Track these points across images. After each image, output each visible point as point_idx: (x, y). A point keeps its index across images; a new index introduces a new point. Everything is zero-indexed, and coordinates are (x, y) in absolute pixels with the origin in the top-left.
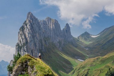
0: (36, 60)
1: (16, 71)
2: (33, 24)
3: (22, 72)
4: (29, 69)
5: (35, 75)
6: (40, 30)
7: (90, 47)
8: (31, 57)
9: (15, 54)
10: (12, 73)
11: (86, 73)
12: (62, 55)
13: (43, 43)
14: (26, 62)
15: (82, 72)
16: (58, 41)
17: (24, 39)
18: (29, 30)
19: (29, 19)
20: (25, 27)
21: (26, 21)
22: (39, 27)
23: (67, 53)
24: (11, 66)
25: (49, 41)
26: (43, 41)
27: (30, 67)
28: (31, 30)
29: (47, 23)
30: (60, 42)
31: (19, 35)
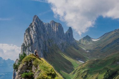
0: (40, 59)
1: (21, 69)
2: (39, 26)
4: (34, 68)
5: (39, 73)
6: (44, 32)
7: (90, 50)
8: (36, 57)
10: (17, 71)
11: (86, 74)
12: (64, 57)
14: (31, 61)
16: (61, 43)
17: (30, 40)
18: (34, 32)
19: (35, 21)
20: (31, 29)
21: (31, 24)
22: (44, 30)
23: (69, 55)
24: (17, 64)
25: (53, 43)
26: (47, 43)
27: (34, 66)
28: (37, 32)
29: (52, 26)
30: (62, 44)
31: (24, 36)
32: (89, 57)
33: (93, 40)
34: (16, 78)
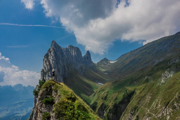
0: (60, 84)
1: (41, 95)
2: (57, 51)
3: (47, 96)
4: (54, 94)
5: (59, 98)
6: (63, 57)
7: (109, 72)
8: (55, 82)
9: (40, 79)
10: (37, 97)
11: (106, 95)
12: (84, 81)
13: (66, 69)
14: (50, 86)
15: (102, 95)
16: (80, 66)
17: (49, 66)
18: (53, 57)
19: (53, 47)
20: (50, 54)
21: (50, 49)
22: (62, 54)
23: (88, 78)
24: (37, 90)
25: (71, 67)
26: (66, 67)
27: (53, 91)
28: (55, 57)
29: (70, 50)
30: (81, 68)
31: (43, 62)
32: (107, 78)
33: (110, 62)
34: (37, 104)
